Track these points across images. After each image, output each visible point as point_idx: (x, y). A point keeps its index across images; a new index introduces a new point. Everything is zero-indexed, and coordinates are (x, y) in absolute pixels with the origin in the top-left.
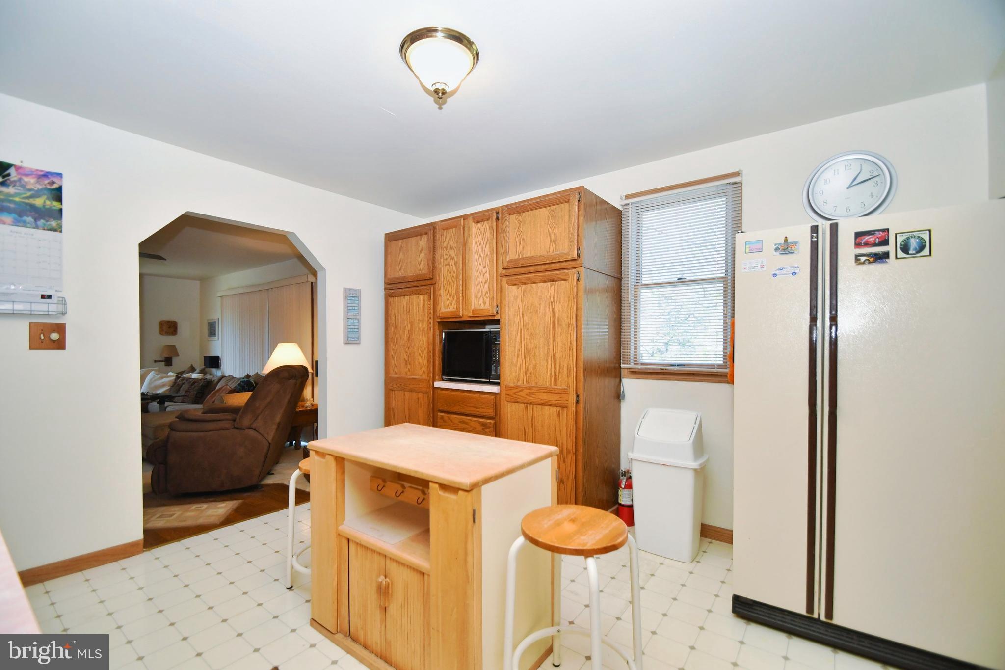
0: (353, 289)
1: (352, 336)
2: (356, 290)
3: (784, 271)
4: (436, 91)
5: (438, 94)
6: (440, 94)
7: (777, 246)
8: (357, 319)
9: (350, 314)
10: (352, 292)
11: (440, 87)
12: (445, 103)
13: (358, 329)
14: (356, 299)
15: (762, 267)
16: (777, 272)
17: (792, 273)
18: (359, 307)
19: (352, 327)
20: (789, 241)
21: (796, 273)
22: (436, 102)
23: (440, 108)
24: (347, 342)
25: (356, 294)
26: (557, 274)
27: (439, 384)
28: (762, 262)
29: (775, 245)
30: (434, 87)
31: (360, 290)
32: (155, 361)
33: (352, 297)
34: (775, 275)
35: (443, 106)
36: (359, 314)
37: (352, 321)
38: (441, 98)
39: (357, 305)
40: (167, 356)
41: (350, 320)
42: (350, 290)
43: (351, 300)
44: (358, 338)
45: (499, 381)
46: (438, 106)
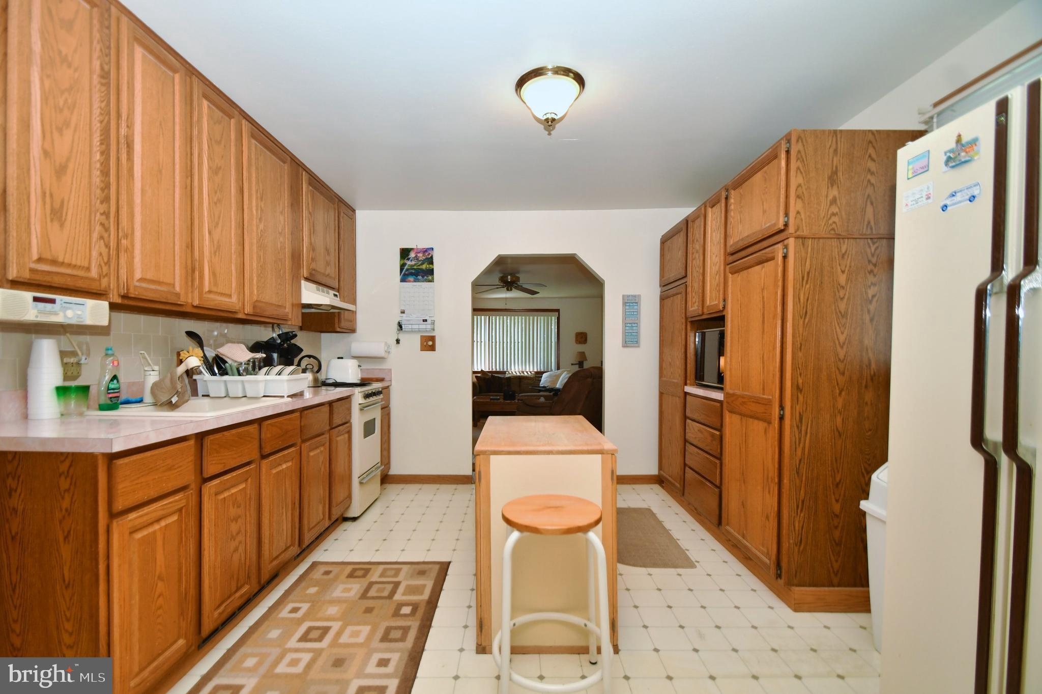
0: (632, 296)
1: (631, 339)
2: (635, 296)
3: (958, 197)
4: (547, 120)
5: (548, 122)
6: (550, 123)
7: (948, 154)
8: (637, 324)
9: (628, 319)
10: (630, 298)
11: (549, 116)
12: (554, 128)
13: (637, 333)
14: (634, 304)
15: (928, 198)
16: (948, 202)
17: (968, 197)
18: (638, 312)
19: (631, 331)
20: (965, 139)
21: (974, 197)
22: (545, 129)
23: (550, 134)
24: (625, 344)
25: (635, 300)
26: (765, 253)
27: (689, 389)
28: (928, 188)
29: (946, 153)
30: (545, 117)
31: (639, 296)
32: (572, 364)
33: (631, 303)
34: (944, 208)
35: (552, 132)
36: (638, 319)
37: (631, 325)
38: (551, 125)
39: (637, 310)
40: (580, 360)
41: (629, 325)
42: (628, 296)
43: (629, 306)
44: (637, 342)
45: (722, 386)
46: (547, 132)
